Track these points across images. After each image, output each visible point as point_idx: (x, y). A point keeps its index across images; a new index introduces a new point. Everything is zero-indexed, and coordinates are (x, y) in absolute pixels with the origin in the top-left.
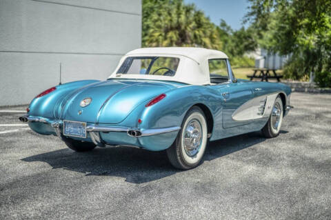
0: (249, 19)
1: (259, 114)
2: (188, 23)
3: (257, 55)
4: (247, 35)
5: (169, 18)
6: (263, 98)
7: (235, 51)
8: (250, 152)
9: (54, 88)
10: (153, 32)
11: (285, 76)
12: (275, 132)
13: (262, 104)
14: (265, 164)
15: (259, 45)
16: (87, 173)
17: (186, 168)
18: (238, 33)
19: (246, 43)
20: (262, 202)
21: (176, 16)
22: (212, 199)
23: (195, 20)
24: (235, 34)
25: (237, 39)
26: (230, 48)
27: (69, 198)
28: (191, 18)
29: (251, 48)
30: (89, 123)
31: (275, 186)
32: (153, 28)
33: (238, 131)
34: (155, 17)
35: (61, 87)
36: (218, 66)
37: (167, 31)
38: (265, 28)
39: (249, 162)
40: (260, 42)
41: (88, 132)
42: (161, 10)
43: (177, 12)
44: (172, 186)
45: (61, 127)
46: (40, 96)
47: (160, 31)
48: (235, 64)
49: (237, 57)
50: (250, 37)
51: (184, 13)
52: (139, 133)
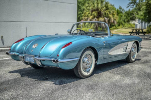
0: (130, 6)
1: (123, 51)
2: (102, 8)
3: (136, 22)
4: (131, 13)
5: (93, 5)
6: (126, 44)
7: (126, 21)
8: (120, 69)
9: (23, 39)
10: (86, 12)
11: (147, 32)
12: (133, 60)
13: (126, 46)
14: (125, 75)
15: (137, 18)
16: (36, 79)
17: (83, 77)
18: (127, 12)
19: (131, 17)
20: (118, 95)
21: (96, 4)
22: (94, 93)
23: (105, 6)
24: (126, 13)
25: (127, 15)
26: (123, 19)
27: (26, 90)
28: (104, 5)
29: (133, 19)
30: (36, 56)
31: (127, 86)
32: (85, 10)
33: (115, 59)
34: (87, 5)
35: (27, 38)
36: (118, 27)
37: (92, 11)
38: (139, 10)
39: (117, 74)
40: (137, 16)
41: (35, 60)
42: (89, 2)
43: (97, 3)
44: (76, 86)
45: (23, 57)
46: (16, 42)
47: (89, 12)
48: (126, 27)
49: (127, 23)
50: (133, 14)
51: (100, 3)
52: (57, 61)
